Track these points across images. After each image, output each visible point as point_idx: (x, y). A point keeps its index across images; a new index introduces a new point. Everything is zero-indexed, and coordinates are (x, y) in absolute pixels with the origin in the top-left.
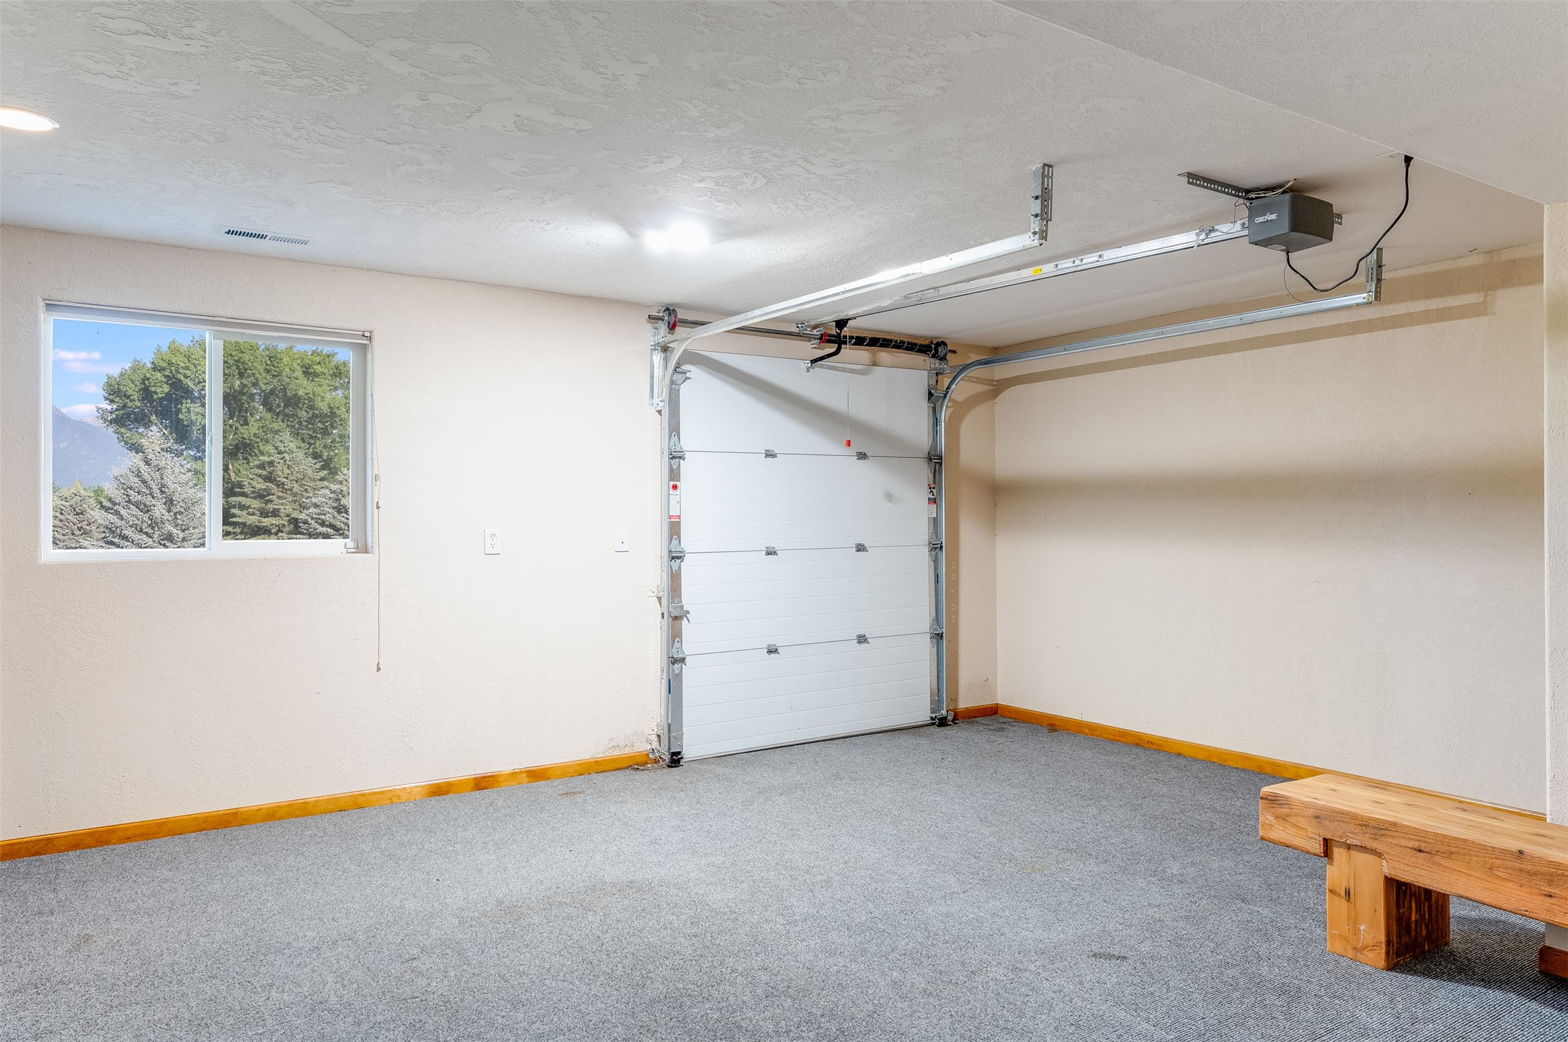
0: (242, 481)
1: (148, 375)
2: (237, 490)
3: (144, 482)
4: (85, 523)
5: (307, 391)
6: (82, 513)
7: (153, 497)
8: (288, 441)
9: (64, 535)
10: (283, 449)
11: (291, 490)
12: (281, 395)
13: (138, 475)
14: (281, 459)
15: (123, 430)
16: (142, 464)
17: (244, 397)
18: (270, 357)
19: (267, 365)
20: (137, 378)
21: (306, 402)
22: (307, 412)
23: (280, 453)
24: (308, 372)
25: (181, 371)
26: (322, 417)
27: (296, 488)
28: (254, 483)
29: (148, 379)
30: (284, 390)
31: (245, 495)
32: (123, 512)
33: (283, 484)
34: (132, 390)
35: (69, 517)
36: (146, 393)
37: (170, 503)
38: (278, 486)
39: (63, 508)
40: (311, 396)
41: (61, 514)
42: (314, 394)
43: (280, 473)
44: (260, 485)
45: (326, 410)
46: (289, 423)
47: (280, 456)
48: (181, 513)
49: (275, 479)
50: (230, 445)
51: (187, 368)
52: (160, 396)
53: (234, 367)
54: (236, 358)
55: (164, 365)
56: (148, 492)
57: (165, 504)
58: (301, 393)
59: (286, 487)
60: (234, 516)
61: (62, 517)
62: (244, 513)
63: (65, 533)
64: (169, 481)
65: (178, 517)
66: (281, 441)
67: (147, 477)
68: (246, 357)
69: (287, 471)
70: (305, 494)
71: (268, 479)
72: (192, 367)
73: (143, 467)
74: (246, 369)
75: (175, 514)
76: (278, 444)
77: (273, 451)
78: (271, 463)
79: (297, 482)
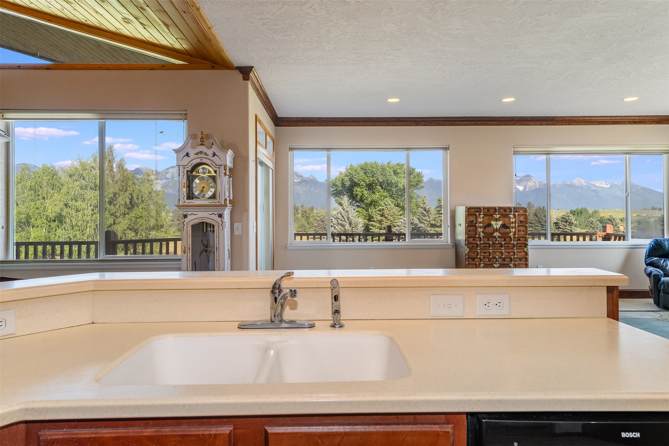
0: (373, 216)
1: (344, 178)
2: (372, 219)
3: (343, 216)
4: (325, 225)
5: (395, 181)
6: (324, 222)
7: (345, 222)
8: (389, 201)
9: (318, 229)
10: (387, 204)
11: (390, 219)
12: (386, 182)
13: (341, 214)
14: (386, 208)
15: (337, 198)
16: (342, 210)
17: (374, 184)
18: (382, 169)
19: (381, 172)
20: (340, 179)
21: (395, 184)
22: (395, 188)
23: (386, 205)
24: (395, 173)
25: (354, 176)
26: (400, 190)
27: (391, 218)
28: (377, 217)
29: (344, 180)
30: (387, 181)
31: (374, 221)
32: (337, 227)
33: (387, 217)
34: (339, 184)
35: (320, 223)
36: (343, 185)
37: (350, 224)
38: (385, 218)
39: (318, 220)
40: (396, 182)
41: (318, 222)
42: (397, 181)
43: (386, 213)
44: (379, 218)
45: (402, 187)
46: (389, 193)
47: (386, 207)
48: (354, 227)
49: (384, 216)
50: (369, 202)
51: (355, 175)
52: (347, 185)
53: (371, 174)
54: (371, 170)
55: (348, 174)
56: (344, 220)
57: (349, 224)
58: (393, 181)
59: (388, 218)
60: (371, 229)
61: (318, 223)
62: (374, 228)
63: (319, 228)
64: (350, 216)
65: (353, 229)
66: (386, 201)
67: (343, 215)
68: (374, 170)
69: (388, 212)
70: (394, 221)
71: (382, 215)
72: (357, 175)
73: (342, 211)
74: (374, 174)
75: (352, 227)
76: (385, 202)
77: (383, 205)
78: (383, 209)
79: (392, 216)
